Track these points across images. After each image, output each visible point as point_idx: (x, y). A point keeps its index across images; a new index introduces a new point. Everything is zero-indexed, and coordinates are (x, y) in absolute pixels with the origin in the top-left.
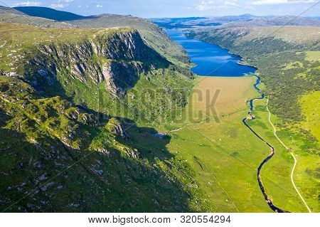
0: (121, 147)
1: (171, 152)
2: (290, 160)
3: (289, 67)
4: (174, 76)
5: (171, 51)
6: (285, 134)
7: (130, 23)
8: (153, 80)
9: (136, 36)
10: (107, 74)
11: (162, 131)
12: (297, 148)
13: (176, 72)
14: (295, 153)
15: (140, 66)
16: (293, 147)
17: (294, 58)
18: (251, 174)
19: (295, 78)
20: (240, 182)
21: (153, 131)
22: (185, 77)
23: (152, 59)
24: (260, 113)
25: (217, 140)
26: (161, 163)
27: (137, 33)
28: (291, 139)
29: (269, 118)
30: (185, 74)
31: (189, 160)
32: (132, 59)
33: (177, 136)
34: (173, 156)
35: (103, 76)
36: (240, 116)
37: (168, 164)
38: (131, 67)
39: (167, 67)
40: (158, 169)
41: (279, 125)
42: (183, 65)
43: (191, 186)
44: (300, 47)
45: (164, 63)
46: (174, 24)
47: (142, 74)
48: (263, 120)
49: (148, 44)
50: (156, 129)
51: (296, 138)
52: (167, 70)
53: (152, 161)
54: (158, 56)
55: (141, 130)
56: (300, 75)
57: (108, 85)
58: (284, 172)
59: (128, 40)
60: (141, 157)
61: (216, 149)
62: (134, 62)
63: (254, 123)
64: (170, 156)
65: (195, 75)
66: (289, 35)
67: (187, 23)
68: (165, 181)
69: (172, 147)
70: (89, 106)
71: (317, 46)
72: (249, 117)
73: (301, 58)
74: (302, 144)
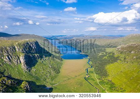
3: (100, 54)
4: (54, 60)
6: (102, 83)
7: (34, 38)
8: (44, 62)
9: (37, 43)
10: (22, 59)
11: (49, 86)
12: (108, 89)
13: (55, 58)
15: (38, 56)
16: (106, 88)
17: (101, 51)
19: (103, 59)
21: (44, 86)
24: (91, 74)
25: (74, 88)
27: (37, 42)
28: (105, 85)
29: (95, 76)
30: (58, 59)
32: (35, 53)
33: (56, 88)
35: (20, 61)
36: (83, 76)
38: (34, 56)
39: (50, 56)
41: (99, 79)
42: (57, 55)
44: (103, 47)
45: (49, 54)
46: (53, 38)
47: (39, 60)
48: (93, 77)
50: (46, 85)
51: (107, 84)
52: (50, 57)
55: (38, 86)
56: (105, 57)
57: (23, 66)
59: (33, 45)
63: (89, 79)
65: (63, 59)
66: (99, 42)
67: (58, 38)
70: (13, 76)
71: (110, 46)
72: (87, 76)
73: (104, 51)
74: (110, 86)
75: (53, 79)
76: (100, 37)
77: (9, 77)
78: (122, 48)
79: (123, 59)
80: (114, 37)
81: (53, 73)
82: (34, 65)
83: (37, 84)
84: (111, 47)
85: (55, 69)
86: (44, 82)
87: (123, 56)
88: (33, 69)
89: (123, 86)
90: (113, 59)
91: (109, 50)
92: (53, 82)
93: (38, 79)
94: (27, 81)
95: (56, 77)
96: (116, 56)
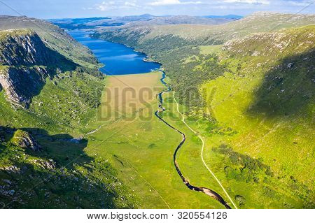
0: (33, 161)
1: (90, 155)
2: (199, 142)
3: (188, 60)
4: (83, 78)
5: (77, 52)
7: (26, 25)
8: (61, 84)
9: (35, 39)
10: (4, 81)
11: (77, 136)
12: (202, 131)
13: (85, 73)
15: (43, 70)
16: (199, 130)
17: (191, 52)
18: (168, 161)
19: (194, 70)
20: (160, 171)
21: (68, 137)
22: (94, 78)
23: (56, 62)
25: (134, 135)
26: (80, 168)
27: (36, 35)
28: (197, 124)
30: (94, 75)
31: (109, 160)
32: (34, 64)
33: (93, 138)
34: (93, 159)
37: (88, 168)
38: (34, 72)
39: (74, 69)
40: (79, 175)
41: (186, 113)
42: (91, 66)
43: (114, 184)
44: (195, 43)
45: (70, 65)
46: (76, 25)
47: (47, 79)
49: (50, 46)
50: (71, 134)
51: (201, 123)
52: (75, 72)
53: (71, 168)
54: (63, 59)
55: (54, 138)
56: (197, 67)
58: (195, 154)
59: (27, 44)
60: (58, 167)
61: (134, 144)
62: (36, 66)
63: (165, 115)
64: (89, 159)
65: (105, 75)
66: (184, 33)
67: (89, 24)
68: (87, 186)
69: (89, 150)
71: (208, 41)
73: (197, 52)
74: (207, 126)
75: (84, 120)
76: (187, 21)
78: (235, 46)
79: (234, 70)
80: (218, 20)
81: (84, 107)
82: (37, 93)
83: (51, 133)
84: (211, 43)
85: (87, 99)
86: (67, 128)
87: (235, 62)
88: (37, 102)
89: (232, 124)
90: (215, 69)
91: (206, 50)
92: (87, 126)
93: (50, 123)
94: (24, 129)
95: (91, 115)
96: (221, 62)
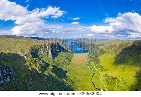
0: (53, 74)
1: (67, 76)
2: (99, 74)
4: (68, 54)
6: (97, 67)
8: (62, 55)
10: (50, 53)
11: (64, 69)
12: (100, 70)
13: (68, 52)
14: (100, 71)
17: (96, 48)
18: (90, 80)
20: (87, 83)
21: (62, 69)
22: (70, 54)
24: (90, 62)
25: (80, 71)
26: (64, 79)
31: (72, 78)
33: (69, 71)
34: (68, 77)
35: (49, 54)
36: (86, 64)
37: (66, 80)
40: (63, 82)
41: (95, 65)
43: (73, 87)
44: (97, 46)
47: (59, 53)
48: (91, 64)
51: (99, 68)
52: (66, 52)
53: (62, 79)
55: (59, 69)
56: (98, 52)
57: (50, 56)
58: (98, 78)
60: (58, 77)
61: (80, 74)
64: (67, 77)
65: (73, 53)
68: (65, 85)
69: (67, 74)
70: (45, 62)
71: (101, 45)
72: (88, 64)
73: (98, 48)
75: (67, 65)
77: (43, 62)
79: (108, 53)
80: (103, 40)
81: (67, 62)
83: (58, 67)
84: (101, 46)
85: (68, 59)
86: (62, 67)
87: (108, 51)
88: (56, 59)
89: (108, 67)
90: (103, 53)
91: (100, 48)
92: (67, 67)
93: (58, 65)
94: (52, 65)
95: (69, 64)
96: (104, 51)
